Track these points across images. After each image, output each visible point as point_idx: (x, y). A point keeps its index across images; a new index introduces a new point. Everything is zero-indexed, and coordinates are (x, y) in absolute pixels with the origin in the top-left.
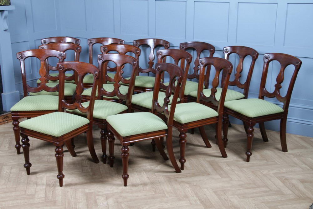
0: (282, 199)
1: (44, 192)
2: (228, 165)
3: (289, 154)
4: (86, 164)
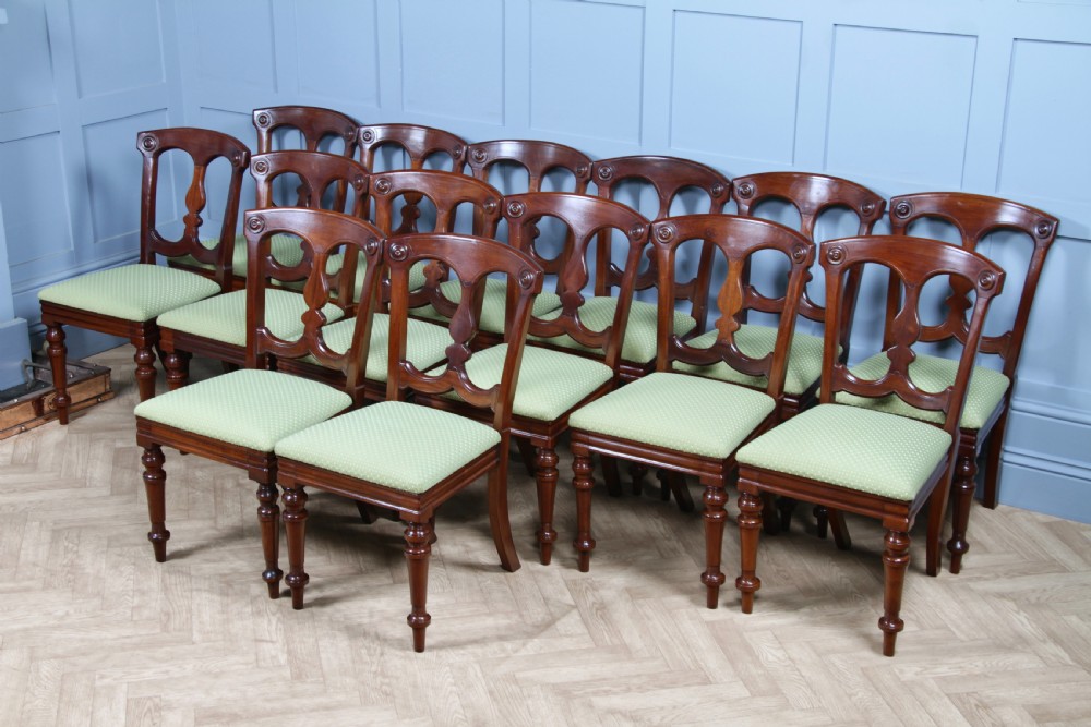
2: (780, 643)
3: (1001, 596)
4: (269, 632)
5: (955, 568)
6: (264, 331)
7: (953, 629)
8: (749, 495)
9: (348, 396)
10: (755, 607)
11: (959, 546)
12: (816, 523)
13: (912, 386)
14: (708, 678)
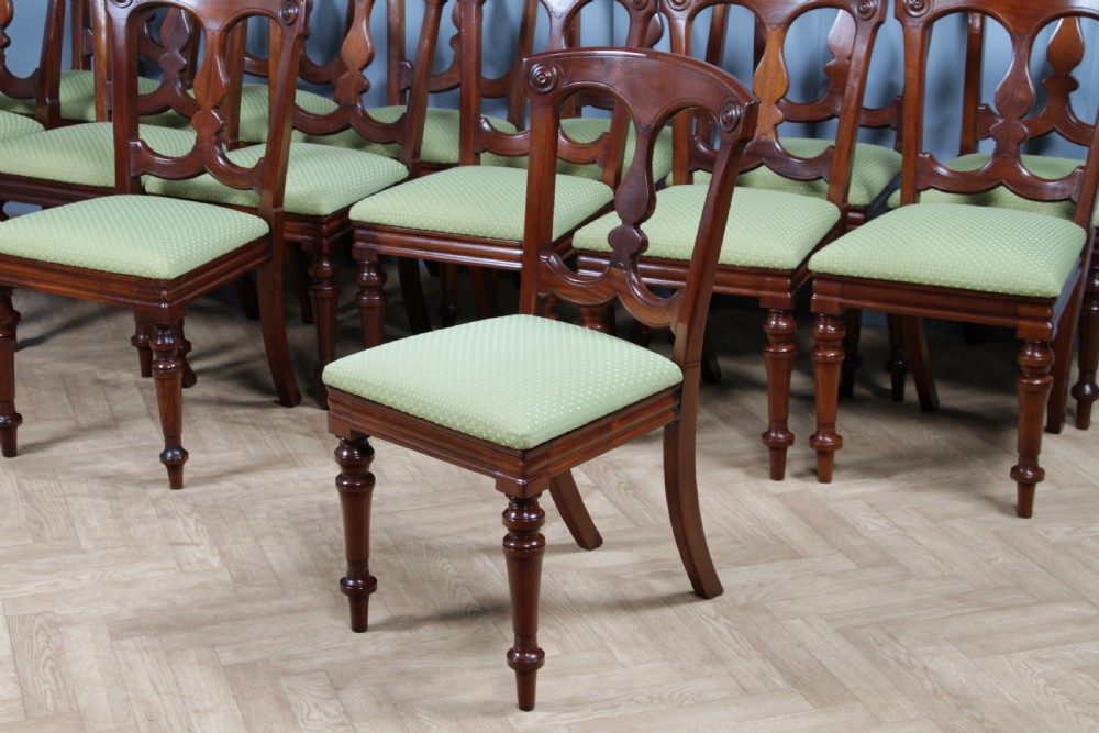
1: (13, 674)
2: (878, 511)
4: (188, 534)
5: (1082, 422)
6: (139, 144)
8: (827, 316)
9: (262, 221)
10: (835, 476)
11: (1088, 389)
12: (889, 386)
13: (1025, 172)
14: (796, 552)
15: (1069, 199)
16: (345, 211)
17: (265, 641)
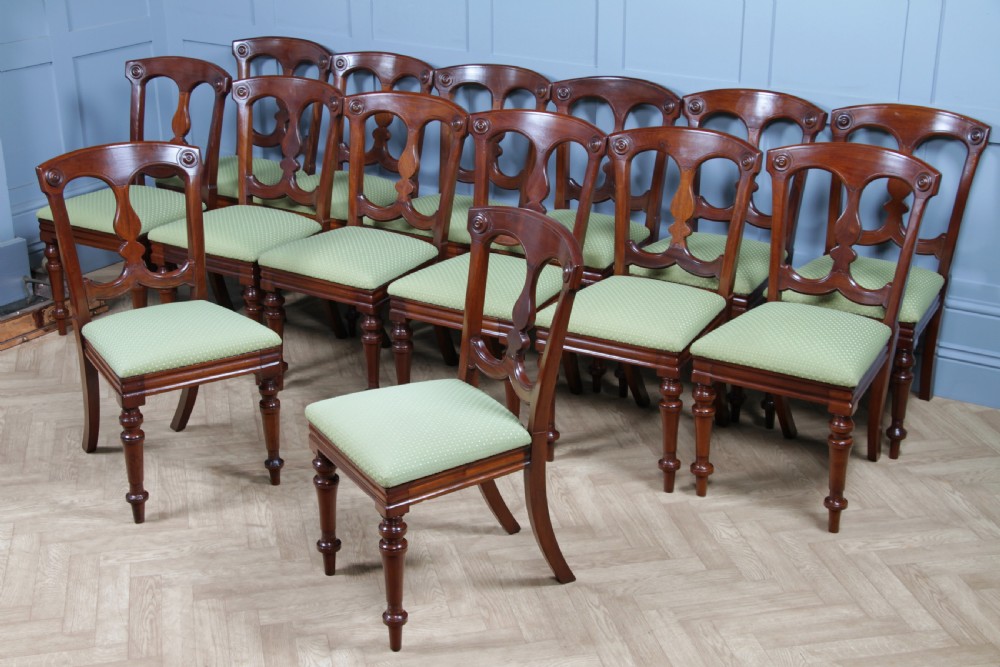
0: (904, 650)
1: (126, 624)
2: (732, 522)
3: (938, 478)
4: (259, 517)
5: (894, 454)
7: (892, 507)
8: (702, 385)
10: (709, 491)
11: (897, 432)
12: (764, 415)
13: (854, 284)
14: (667, 554)
15: (881, 305)
16: (385, 286)
17: (292, 607)
